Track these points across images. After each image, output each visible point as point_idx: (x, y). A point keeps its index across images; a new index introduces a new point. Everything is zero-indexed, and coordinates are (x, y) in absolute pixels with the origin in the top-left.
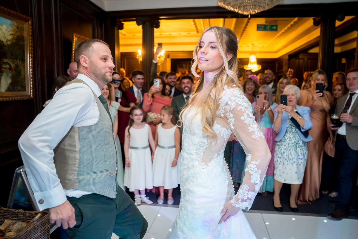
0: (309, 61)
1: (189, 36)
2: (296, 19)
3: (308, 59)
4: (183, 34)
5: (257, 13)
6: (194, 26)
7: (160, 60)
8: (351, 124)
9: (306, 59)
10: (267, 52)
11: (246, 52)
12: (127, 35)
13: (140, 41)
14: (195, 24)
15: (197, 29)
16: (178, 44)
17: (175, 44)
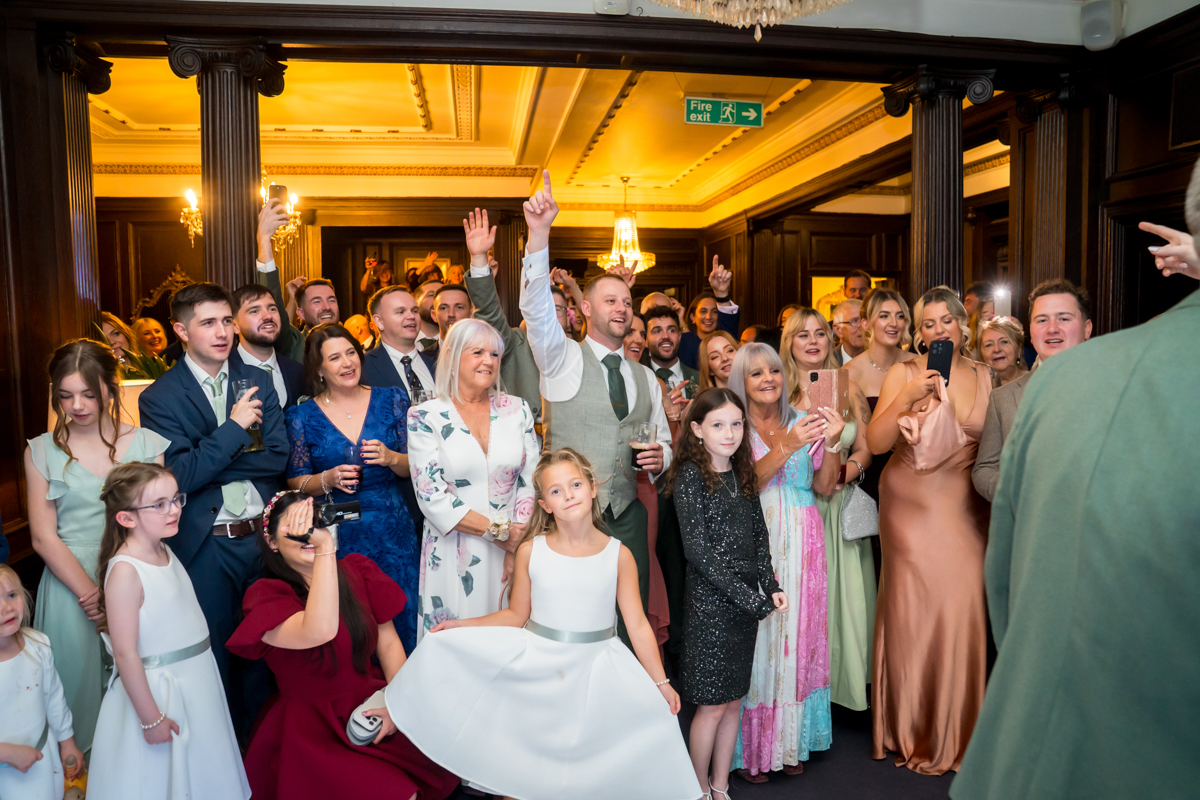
0: (814, 239)
1: (394, 139)
3: (813, 234)
6: (417, 101)
9: (804, 234)
10: (669, 208)
11: (598, 207)
12: (130, 123)
13: (194, 156)
15: (426, 115)
16: (351, 170)
17: (339, 171)
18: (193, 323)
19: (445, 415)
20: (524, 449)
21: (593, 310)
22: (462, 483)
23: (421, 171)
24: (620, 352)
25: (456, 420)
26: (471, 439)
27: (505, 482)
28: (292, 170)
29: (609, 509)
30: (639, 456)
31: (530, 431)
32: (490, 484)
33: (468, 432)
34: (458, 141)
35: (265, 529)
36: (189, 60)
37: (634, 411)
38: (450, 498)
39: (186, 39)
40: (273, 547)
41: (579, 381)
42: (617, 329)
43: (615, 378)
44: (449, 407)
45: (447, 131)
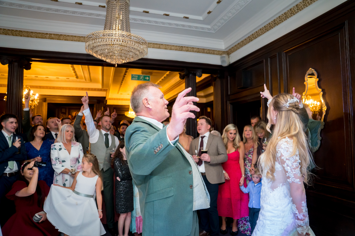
1: (68, 81)
2: (168, 72)
4: (61, 78)
5: (124, 63)
6: (73, 71)
7: (34, 104)
8: (209, 162)
14: (74, 69)
15: (76, 75)
16: (57, 88)
17: (53, 88)
18: (8, 122)
19: (60, 146)
20: (79, 154)
21: (102, 123)
22: (64, 161)
23: (76, 89)
24: (109, 133)
25: (63, 147)
26: (66, 151)
27: (74, 161)
28: (40, 87)
29: (103, 169)
30: (112, 155)
31: (81, 150)
32: (70, 161)
33: (65, 149)
34: (85, 81)
35: (21, 170)
36: (5, 61)
37: (111, 146)
38: (61, 165)
39: (5, 56)
40: (23, 174)
41: (98, 139)
42: (108, 127)
43: (107, 139)
44: (61, 144)
45: (82, 79)
